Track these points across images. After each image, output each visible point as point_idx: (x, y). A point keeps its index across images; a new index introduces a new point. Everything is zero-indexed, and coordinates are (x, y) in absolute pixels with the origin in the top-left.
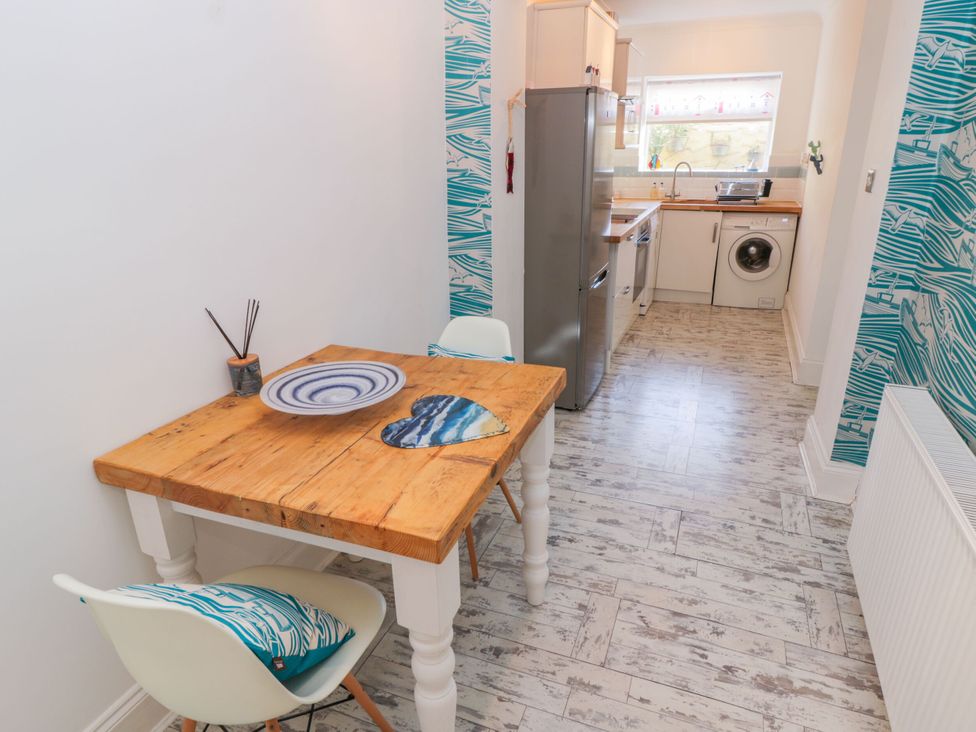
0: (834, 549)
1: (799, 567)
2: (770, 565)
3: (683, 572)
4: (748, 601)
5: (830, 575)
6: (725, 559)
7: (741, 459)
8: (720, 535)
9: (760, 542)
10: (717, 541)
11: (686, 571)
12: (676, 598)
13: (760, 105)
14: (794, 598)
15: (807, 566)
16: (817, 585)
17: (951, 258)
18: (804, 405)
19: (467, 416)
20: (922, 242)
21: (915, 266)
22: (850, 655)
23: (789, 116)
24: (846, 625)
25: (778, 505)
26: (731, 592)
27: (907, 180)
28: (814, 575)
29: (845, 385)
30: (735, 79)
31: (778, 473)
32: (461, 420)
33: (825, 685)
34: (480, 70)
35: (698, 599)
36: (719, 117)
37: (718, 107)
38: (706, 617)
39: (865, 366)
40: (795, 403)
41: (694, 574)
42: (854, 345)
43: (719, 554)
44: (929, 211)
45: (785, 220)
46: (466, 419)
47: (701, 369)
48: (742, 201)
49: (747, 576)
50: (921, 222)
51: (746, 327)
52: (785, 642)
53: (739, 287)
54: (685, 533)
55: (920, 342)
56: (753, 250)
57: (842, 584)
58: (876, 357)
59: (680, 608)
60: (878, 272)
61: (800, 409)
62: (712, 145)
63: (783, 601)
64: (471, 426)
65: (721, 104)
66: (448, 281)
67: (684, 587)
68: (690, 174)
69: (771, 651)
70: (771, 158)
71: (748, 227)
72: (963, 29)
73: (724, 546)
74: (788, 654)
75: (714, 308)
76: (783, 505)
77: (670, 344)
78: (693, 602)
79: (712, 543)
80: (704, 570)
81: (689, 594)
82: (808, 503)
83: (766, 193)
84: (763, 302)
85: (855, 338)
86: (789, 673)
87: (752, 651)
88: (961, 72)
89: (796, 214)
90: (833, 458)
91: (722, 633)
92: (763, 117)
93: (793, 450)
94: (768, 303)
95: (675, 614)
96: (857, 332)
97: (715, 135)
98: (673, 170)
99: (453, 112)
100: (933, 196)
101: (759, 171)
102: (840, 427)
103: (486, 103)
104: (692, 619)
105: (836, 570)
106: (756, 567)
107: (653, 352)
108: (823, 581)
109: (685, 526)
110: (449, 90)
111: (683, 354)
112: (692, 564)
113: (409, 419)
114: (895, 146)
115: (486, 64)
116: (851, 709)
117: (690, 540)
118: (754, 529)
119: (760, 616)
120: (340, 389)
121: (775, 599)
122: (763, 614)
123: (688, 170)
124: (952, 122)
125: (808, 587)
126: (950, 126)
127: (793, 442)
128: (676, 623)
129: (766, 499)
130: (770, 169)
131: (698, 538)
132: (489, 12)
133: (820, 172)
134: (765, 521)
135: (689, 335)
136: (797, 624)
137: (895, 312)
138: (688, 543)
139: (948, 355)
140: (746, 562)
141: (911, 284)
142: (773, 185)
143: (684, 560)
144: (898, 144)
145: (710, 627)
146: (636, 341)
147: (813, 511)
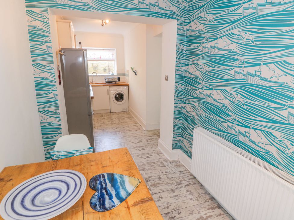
0: (184, 173)
1: (181, 182)
2: (175, 185)
3: (159, 199)
4: (179, 199)
5: (188, 181)
6: (165, 188)
7: (148, 156)
8: (159, 181)
9: (169, 179)
10: (160, 184)
11: (159, 198)
12: (163, 208)
13: (111, 57)
14: (186, 192)
15: (183, 181)
16: (187, 185)
17: (196, 95)
18: (151, 136)
19: (119, 181)
20: (183, 92)
21: (182, 98)
22: (207, 201)
23: (120, 60)
24: (200, 193)
25: (165, 166)
26: (173, 198)
27: (179, 78)
28: (185, 183)
29: (172, 129)
30: (103, 50)
31: (159, 157)
32: (119, 184)
33: (209, 213)
34: (47, 39)
35: (168, 205)
36: (100, 60)
37: (100, 57)
38: (174, 210)
39: (176, 124)
40: (149, 136)
41: (162, 198)
42: (173, 119)
43: (163, 187)
44: (184, 85)
45: (125, 87)
46: (120, 182)
47: (120, 132)
48: (113, 83)
49: (173, 191)
50: (182, 87)
51: (124, 117)
52: (194, 206)
53: (117, 106)
54: (151, 185)
55: (191, 116)
56: (117, 96)
57: (192, 182)
58: (178, 121)
59: (166, 211)
60: (176, 100)
61: (151, 137)
62: (93, 67)
63: (185, 194)
64: (126, 185)
65: (101, 56)
66: (39, 122)
67: (163, 204)
68: (97, 76)
69: (193, 211)
70: (117, 71)
71: (116, 90)
72: (184, 43)
73: (162, 185)
74: (197, 209)
75: (111, 113)
76: (166, 166)
77: (106, 127)
78: (168, 207)
79: (159, 185)
80: (163, 195)
81: (165, 205)
82: (171, 163)
83: (119, 81)
84: (124, 110)
85: (173, 117)
86: (201, 215)
87: (190, 213)
88: (185, 53)
89: (128, 85)
90: (173, 149)
91: (181, 212)
92: (112, 60)
93: (157, 149)
94: (125, 110)
95: (167, 214)
96: (173, 115)
97: (93, 64)
98: (91, 75)
99: (34, 55)
100: (184, 81)
101: (114, 74)
102: (173, 140)
103: (50, 52)
104: (171, 213)
105: (188, 179)
106: (173, 187)
107: (103, 130)
108: (188, 183)
109: (150, 183)
110: (31, 46)
111: (112, 129)
112: (159, 195)
113: (97, 194)
114: (175, 69)
115: (49, 37)
116: (217, 216)
117: (153, 187)
118: (165, 176)
119: (184, 201)
120: (44, 192)
121: (183, 194)
122: (184, 200)
123: (96, 75)
124: (185, 64)
125: (186, 187)
126: (185, 65)
127: (156, 147)
128: (169, 217)
129: (162, 166)
130: (117, 74)
131: (155, 185)
132: (48, 19)
133: (136, 75)
134: (166, 172)
135: (110, 123)
136: (192, 199)
137: (180, 109)
138: (154, 188)
139: (204, 118)
140: (170, 187)
141: (182, 102)
142: (120, 78)
143: (156, 195)
144: (176, 69)
145: (177, 213)
146: (96, 128)
147: (173, 164)
